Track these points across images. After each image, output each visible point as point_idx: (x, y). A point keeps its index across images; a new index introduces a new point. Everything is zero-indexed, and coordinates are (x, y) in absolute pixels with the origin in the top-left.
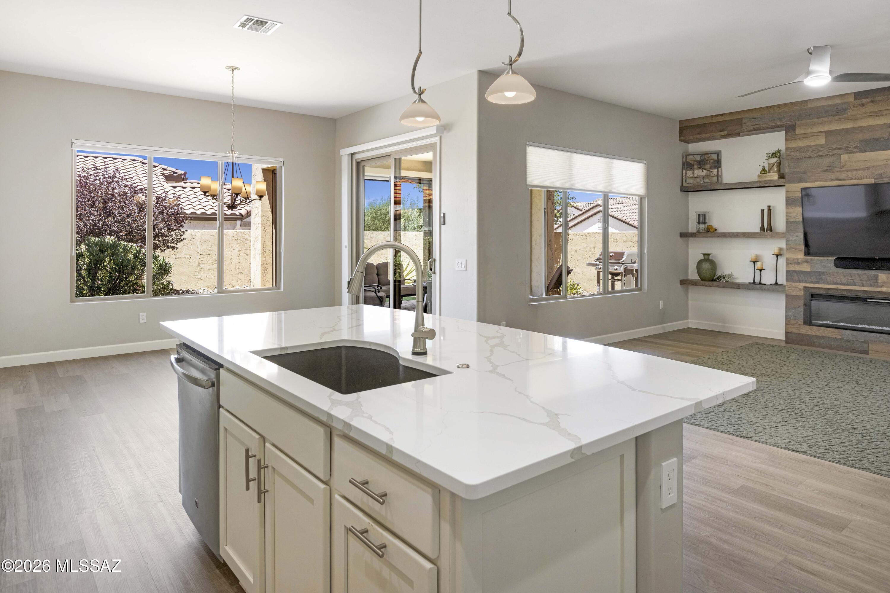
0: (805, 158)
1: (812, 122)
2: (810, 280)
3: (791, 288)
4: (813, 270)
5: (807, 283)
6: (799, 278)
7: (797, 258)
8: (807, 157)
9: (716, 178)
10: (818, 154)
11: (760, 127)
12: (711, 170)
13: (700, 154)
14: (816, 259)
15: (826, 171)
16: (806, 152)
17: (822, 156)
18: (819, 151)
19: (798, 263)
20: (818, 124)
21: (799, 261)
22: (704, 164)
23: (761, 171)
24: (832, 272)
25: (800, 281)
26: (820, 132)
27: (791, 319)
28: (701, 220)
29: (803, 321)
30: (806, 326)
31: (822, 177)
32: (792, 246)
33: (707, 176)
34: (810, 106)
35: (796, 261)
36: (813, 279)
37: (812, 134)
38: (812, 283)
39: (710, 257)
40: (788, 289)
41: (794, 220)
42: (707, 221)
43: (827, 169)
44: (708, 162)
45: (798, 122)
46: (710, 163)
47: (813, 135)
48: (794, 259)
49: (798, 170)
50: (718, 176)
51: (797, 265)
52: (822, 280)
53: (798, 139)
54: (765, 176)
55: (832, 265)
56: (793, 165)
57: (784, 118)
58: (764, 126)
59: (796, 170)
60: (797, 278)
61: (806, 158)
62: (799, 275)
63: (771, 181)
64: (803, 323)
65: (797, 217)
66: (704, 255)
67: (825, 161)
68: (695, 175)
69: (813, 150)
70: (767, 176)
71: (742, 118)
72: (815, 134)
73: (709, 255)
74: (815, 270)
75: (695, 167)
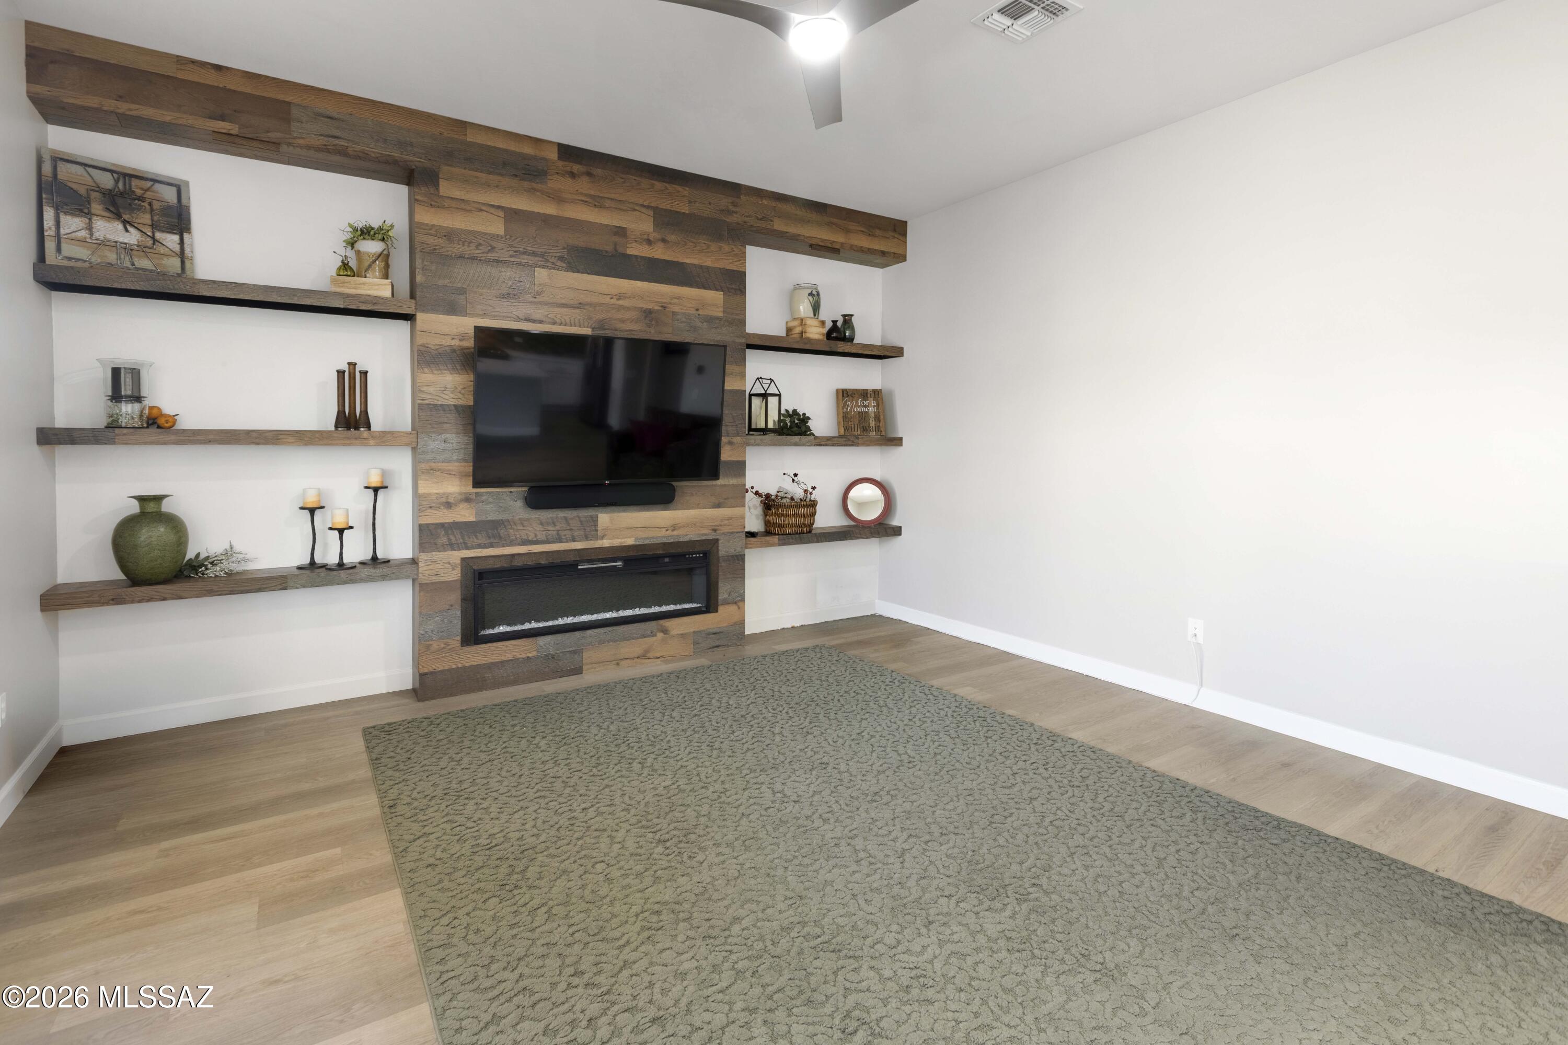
0: (461, 257)
1: (477, 177)
2: (474, 541)
3: (431, 567)
4: (480, 519)
5: (467, 548)
6: (450, 540)
7: (445, 494)
8: (466, 256)
9: (176, 262)
10: (489, 255)
11: (347, 147)
12: (158, 235)
13: (112, 171)
14: (487, 493)
15: (506, 296)
16: (463, 245)
17: (498, 261)
18: (492, 249)
19: (448, 505)
20: (489, 186)
21: (451, 500)
22: (131, 209)
23: (339, 269)
24: (520, 519)
25: (452, 547)
26: (493, 206)
27: (432, 640)
28: (126, 390)
29: (459, 638)
30: (467, 649)
31: (498, 309)
32: (433, 465)
33: (142, 249)
34: (471, 137)
35: (444, 500)
36: (483, 540)
37: (476, 206)
38: (480, 546)
39: (166, 507)
40: (425, 568)
41: (439, 403)
42: (144, 393)
43: (509, 294)
44: (146, 204)
45: (445, 168)
46: (152, 210)
47: (480, 208)
48: (439, 496)
49: (446, 282)
50: (182, 255)
51: (445, 511)
52: (500, 538)
53: (444, 207)
54: (356, 283)
55: (520, 503)
56: (433, 267)
57: (411, 145)
58: (358, 148)
59: (441, 282)
60: (445, 540)
61: (464, 257)
62: (450, 532)
63: (376, 299)
64: (459, 644)
65: (444, 396)
66: (142, 499)
67: (503, 274)
68: (99, 234)
69: (480, 244)
70: (360, 284)
71: (289, 103)
72: (484, 208)
73: (159, 499)
74: (485, 518)
75: (96, 208)
